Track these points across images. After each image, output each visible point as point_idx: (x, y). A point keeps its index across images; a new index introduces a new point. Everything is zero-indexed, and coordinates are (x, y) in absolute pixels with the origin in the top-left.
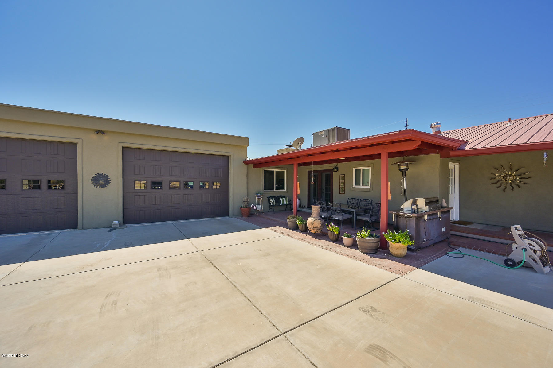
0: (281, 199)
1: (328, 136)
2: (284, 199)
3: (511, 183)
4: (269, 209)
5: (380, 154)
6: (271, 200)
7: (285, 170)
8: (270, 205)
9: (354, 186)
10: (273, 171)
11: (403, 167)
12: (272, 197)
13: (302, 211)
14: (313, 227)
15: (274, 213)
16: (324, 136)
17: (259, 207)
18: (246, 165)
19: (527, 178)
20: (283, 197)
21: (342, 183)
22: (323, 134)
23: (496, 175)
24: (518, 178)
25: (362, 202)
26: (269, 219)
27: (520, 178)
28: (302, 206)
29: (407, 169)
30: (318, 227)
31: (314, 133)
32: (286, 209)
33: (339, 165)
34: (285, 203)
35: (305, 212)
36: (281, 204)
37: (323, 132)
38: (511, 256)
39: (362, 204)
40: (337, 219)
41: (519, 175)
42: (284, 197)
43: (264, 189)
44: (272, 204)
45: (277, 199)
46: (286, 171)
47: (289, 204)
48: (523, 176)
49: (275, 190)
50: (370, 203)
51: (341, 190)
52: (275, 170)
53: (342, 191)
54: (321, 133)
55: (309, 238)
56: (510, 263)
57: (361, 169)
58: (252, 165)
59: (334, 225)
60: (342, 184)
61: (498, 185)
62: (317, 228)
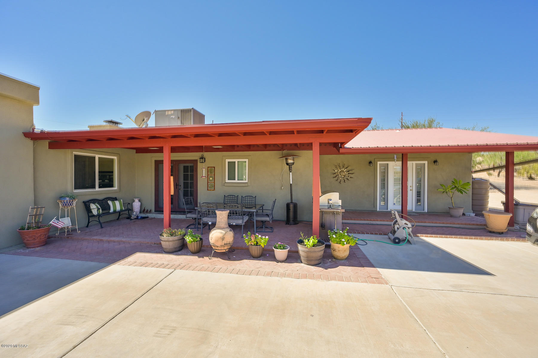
0: (110, 203)
1: (180, 118)
2: (117, 203)
3: (343, 177)
4: (89, 222)
5: (311, 144)
6: (93, 206)
7: (115, 158)
8: (90, 215)
9: (227, 181)
10: (94, 158)
11: (290, 161)
12: (94, 201)
13: (147, 217)
14: (223, 244)
15: (102, 227)
16: (173, 117)
17: (66, 222)
18: (32, 141)
19: (352, 174)
20: (114, 199)
21: (211, 177)
22: (172, 115)
23: (336, 171)
24: (347, 174)
25: (244, 199)
26: (101, 240)
27: (348, 174)
28: (147, 210)
29: (293, 163)
30: (230, 242)
31: (157, 110)
32: (119, 217)
33: (206, 154)
34: (118, 208)
35: (154, 218)
36: (112, 210)
37: (172, 112)
38: (397, 235)
39: (244, 201)
40: (234, 224)
41: (348, 171)
42: (116, 199)
43: (75, 189)
44: (95, 212)
45: (104, 204)
46: (118, 159)
47: (125, 210)
48: (350, 172)
49: (97, 189)
50: (253, 199)
51: (209, 186)
52: (97, 157)
53: (211, 186)
54: (170, 113)
55: (219, 262)
56: (397, 241)
57: (236, 161)
58: (46, 143)
59: (262, 236)
60: (211, 179)
61: (336, 178)
62: (229, 244)
